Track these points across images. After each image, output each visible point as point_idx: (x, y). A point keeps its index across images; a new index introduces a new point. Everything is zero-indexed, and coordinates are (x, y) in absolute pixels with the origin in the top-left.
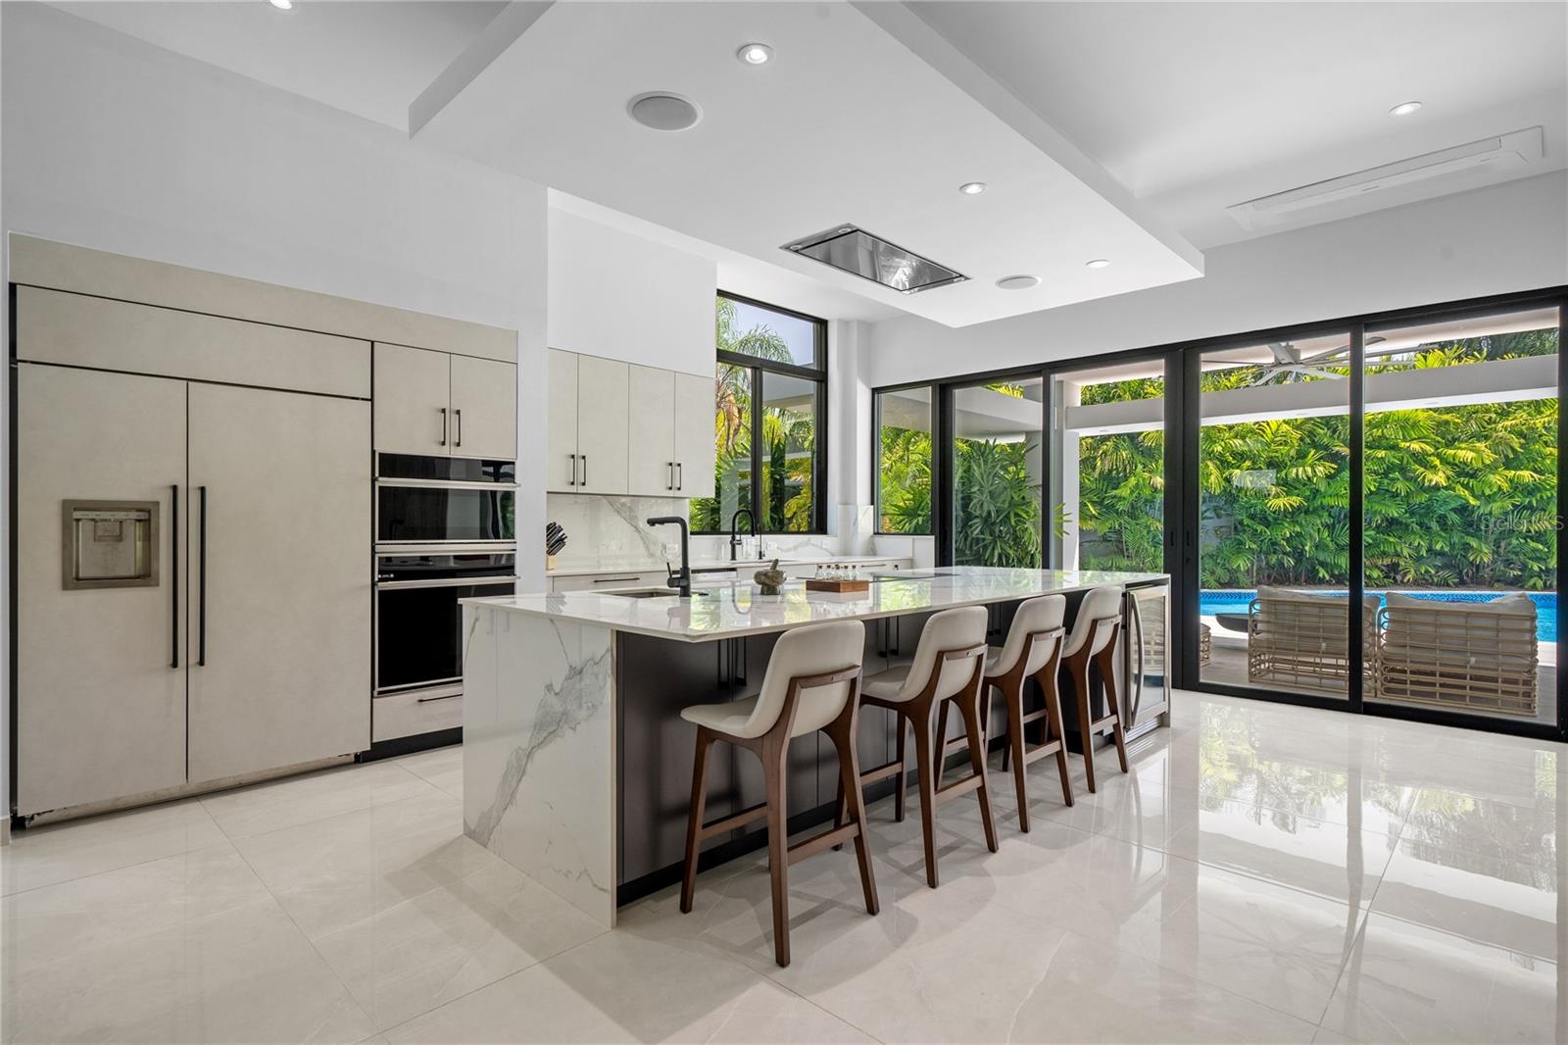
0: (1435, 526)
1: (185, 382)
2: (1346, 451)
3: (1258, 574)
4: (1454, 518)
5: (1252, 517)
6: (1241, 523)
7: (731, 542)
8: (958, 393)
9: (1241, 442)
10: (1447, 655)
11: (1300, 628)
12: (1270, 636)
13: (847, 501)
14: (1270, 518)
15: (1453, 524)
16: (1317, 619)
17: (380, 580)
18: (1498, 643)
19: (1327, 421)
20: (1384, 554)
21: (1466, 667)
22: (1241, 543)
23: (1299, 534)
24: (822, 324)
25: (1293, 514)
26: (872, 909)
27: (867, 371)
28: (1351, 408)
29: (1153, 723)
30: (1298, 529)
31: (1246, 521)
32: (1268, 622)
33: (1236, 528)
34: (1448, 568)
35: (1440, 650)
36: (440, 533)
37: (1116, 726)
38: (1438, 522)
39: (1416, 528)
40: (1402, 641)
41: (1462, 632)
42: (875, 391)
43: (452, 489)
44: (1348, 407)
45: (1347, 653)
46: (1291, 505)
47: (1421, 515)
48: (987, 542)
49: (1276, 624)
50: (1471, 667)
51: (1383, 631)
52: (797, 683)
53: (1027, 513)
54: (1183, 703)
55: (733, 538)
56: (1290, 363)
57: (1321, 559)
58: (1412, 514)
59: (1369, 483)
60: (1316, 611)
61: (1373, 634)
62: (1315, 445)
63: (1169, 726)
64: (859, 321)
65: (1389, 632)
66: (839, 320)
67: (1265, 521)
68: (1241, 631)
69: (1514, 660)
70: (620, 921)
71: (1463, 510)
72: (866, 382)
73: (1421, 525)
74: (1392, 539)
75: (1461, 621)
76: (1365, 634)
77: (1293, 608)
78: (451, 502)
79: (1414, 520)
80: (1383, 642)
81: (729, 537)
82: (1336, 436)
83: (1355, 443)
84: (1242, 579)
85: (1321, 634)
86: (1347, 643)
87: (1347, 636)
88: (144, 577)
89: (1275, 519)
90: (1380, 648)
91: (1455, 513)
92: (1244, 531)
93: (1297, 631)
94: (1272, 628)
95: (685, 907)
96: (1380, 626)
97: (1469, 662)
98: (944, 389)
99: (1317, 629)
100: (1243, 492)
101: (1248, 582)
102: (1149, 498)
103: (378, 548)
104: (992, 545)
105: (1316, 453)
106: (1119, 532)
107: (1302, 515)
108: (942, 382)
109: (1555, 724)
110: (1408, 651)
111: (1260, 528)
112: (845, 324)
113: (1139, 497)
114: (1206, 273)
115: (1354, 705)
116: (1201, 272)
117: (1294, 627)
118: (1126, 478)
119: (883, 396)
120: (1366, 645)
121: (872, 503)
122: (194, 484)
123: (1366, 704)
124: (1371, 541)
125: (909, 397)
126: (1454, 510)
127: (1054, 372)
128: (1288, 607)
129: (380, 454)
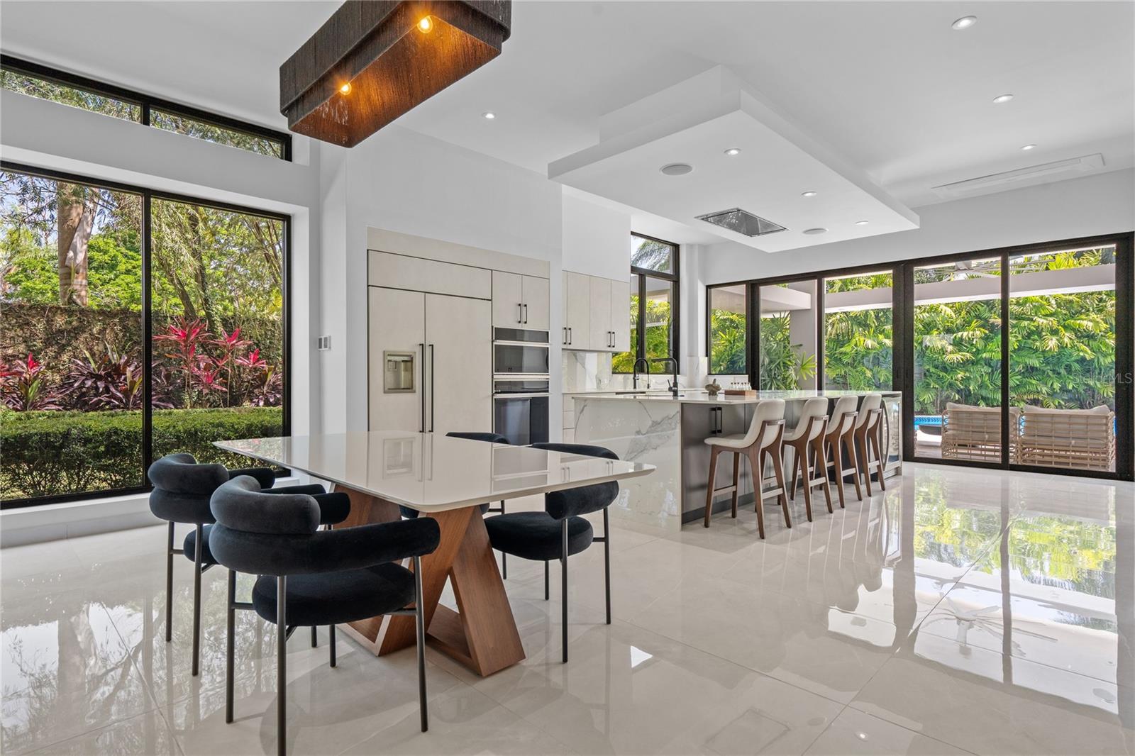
0: (1063, 371)
1: (423, 294)
2: (999, 321)
3: (940, 406)
4: (1076, 366)
5: (936, 367)
6: (928, 371)
7: (634, 378)
8: (762, 288)
9: (927, 315)
10: (1059, 440)
11: (973, 427)
12: (955, 432)
13: (692, 354)
14: (948, 367)
15: (1076, 370)
16: (982, 422)
17: (496, 393)
18: (1087, 432)
19: (987, 303)
20: (1029, 392)
21: (1069, 446)
22: (929, 384)
23: (968, 378)
24: (676, 247)
25: (964, 364)
26: (789, 526)
27: (704, 274)
28: (1002, 295)
29: (893, 473)
30: (968, 374)
31: (932, 370)
32: (953, 424)
33: (925, 374)
34: (1073, 401)
35: (1055, 437)
36: (519, 369)
37: (879, 467)
38: (1065, 369)
39: (1050, 373)
40: (1032, 433)
41: (1067, 426)
42: (708, 287)
43: (526, 347)
44: (1000, 294)
45: (1000, 440)
46: (962, 359)
47: (1054, 365)
48: (766, 382)
49: (957, 424)
50: (1073, 446)
51: (1021, 427)
52: (765, 423)
53: (790, 361)
54: (907, 467)
55: (635, 376)
56: (965, 269)
57: (984, 395)
58: (1048, 364)
59: (1013, 343)
60: (982, 416)
61: (1016, 429)
62: (978, 317)
63: (901, 475)
64: (699, 245)
65: (1025, 427)
66: (687, 244)
67: (945, 369)
68: (937, 434)
69: (1097, 442)
70: (683, 529)
71: (1082, 361)
72: (703, 282)
73: (1054, 371)
74: (1034, 382)
75: (1067, 420)
76: (1011, 430)
77: (968, 415)
78: (525, 352)
79: (1049, 368)
80: (1021, 434)
81: (632, 376)
82: (993, 311)
83: (1004, 315)
84: (930, 408)
85: (985, 430)
86: (1000, 434)
87: (1000, 431)
88: (410, 389)
89: (952, 368)
90: (1020, 437)
91: (1078, 363)
92: (931, 376)
93: (971, 429)
94: (956, 427)
95: (706, 526)
96: (1020, 424)
97: (1071, 443)
98: (753, 287)
99: (982, 427)
100: (929, 349)
101: (934, 410)
102: (864, 353)
103: (495, 377)
104: (770, 384)
105: (977, 322)
106: (844, 377)
107: (970, 365)
108: (752, 282)
109: (1114, 471)
110: (1036, 438)
111: (942, 374)
112: (691, 246)
113: (857, 353)
114: (921, 226)
115: (1005, 465)
116: (917, 224)
117: (969, 427)
118: (849, 340)
119: (713, 290)
120: (1011, 436)
121: (707, 356)
122: (427, 344)
123: (1011, 465)
124: (1018, 383)
125: (733, 292)
126: (1077, 361)
127: (824, 277)
128: (965, 415)
129: (495, 328)
